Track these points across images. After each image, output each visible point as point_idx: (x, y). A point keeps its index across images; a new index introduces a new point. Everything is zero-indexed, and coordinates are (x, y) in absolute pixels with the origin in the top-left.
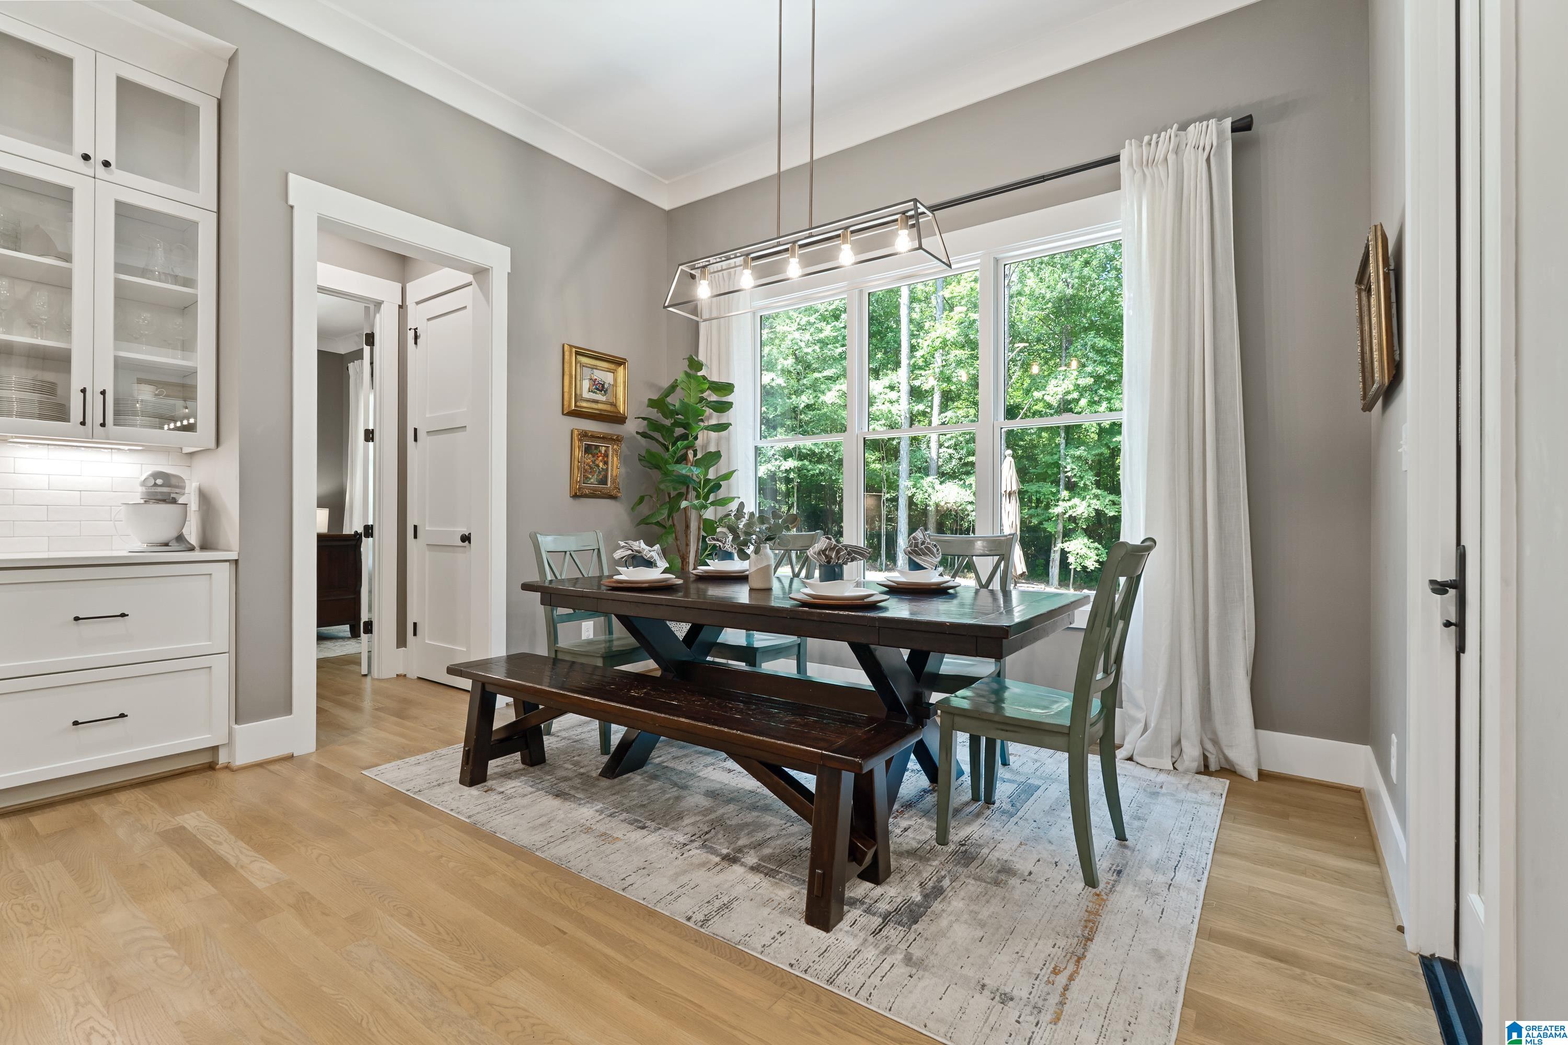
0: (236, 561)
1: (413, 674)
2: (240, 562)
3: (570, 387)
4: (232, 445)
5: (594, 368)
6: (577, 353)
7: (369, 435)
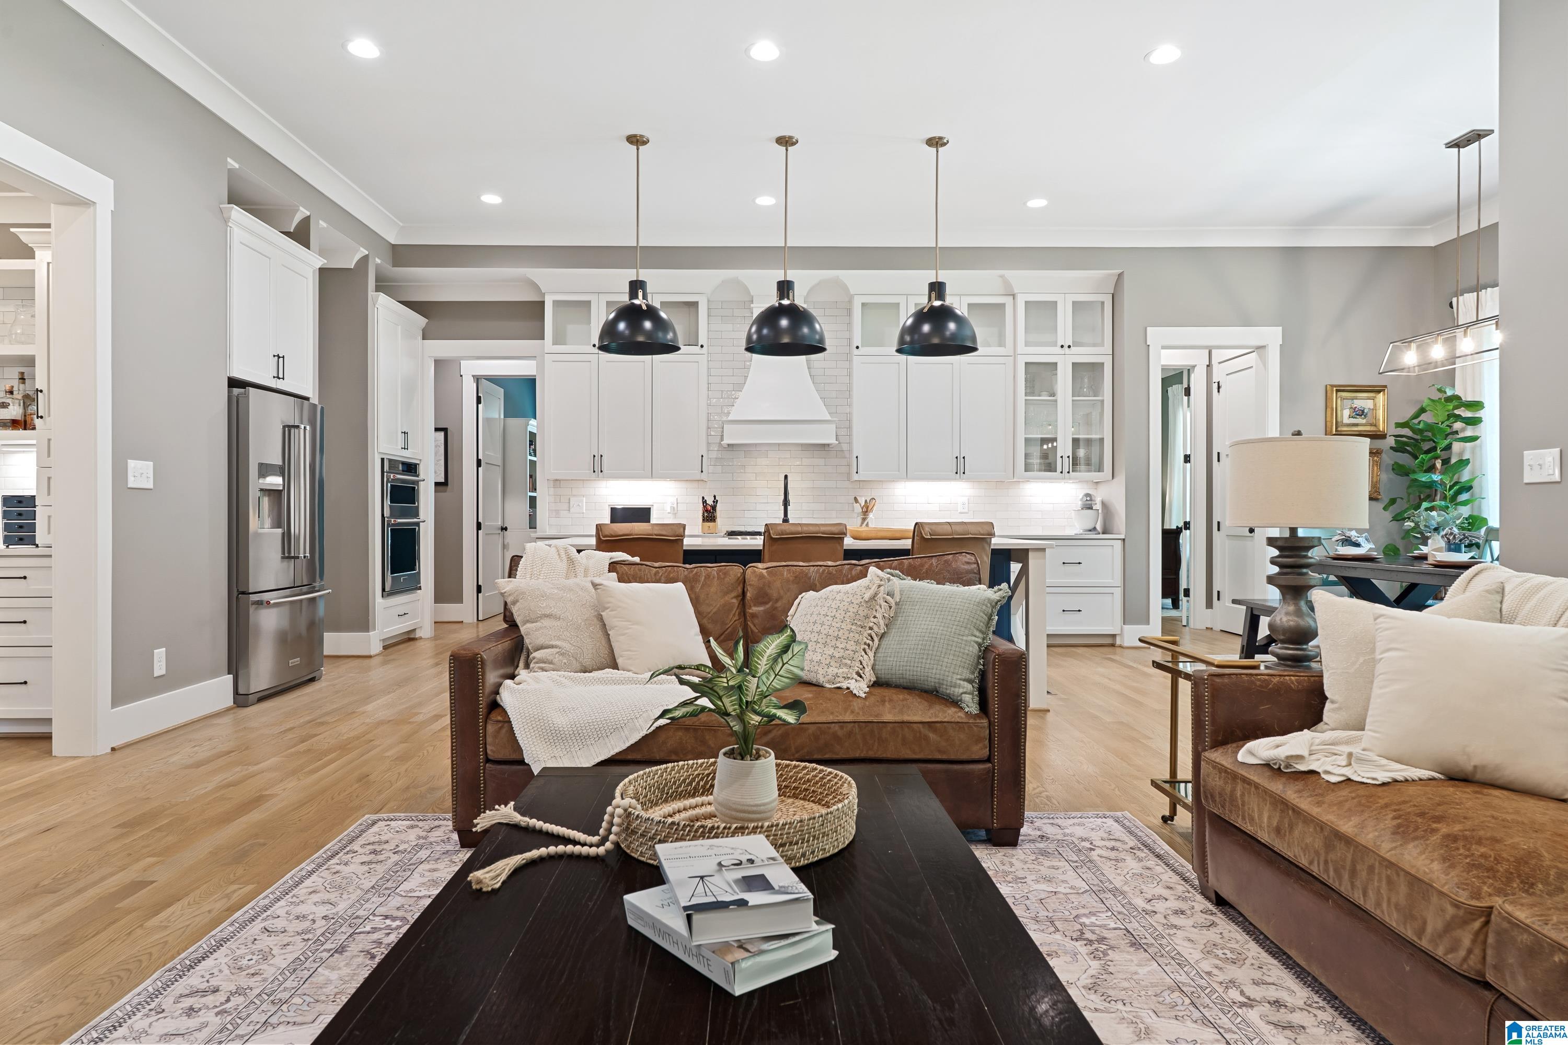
0: (1124, 539)
1: (1218, 627)
2: (1126, 540)
3: (1332, 414)
4: (1121, 479)
5: (1353, 399)
6: (1337, 391)
7: (1187, 459)
